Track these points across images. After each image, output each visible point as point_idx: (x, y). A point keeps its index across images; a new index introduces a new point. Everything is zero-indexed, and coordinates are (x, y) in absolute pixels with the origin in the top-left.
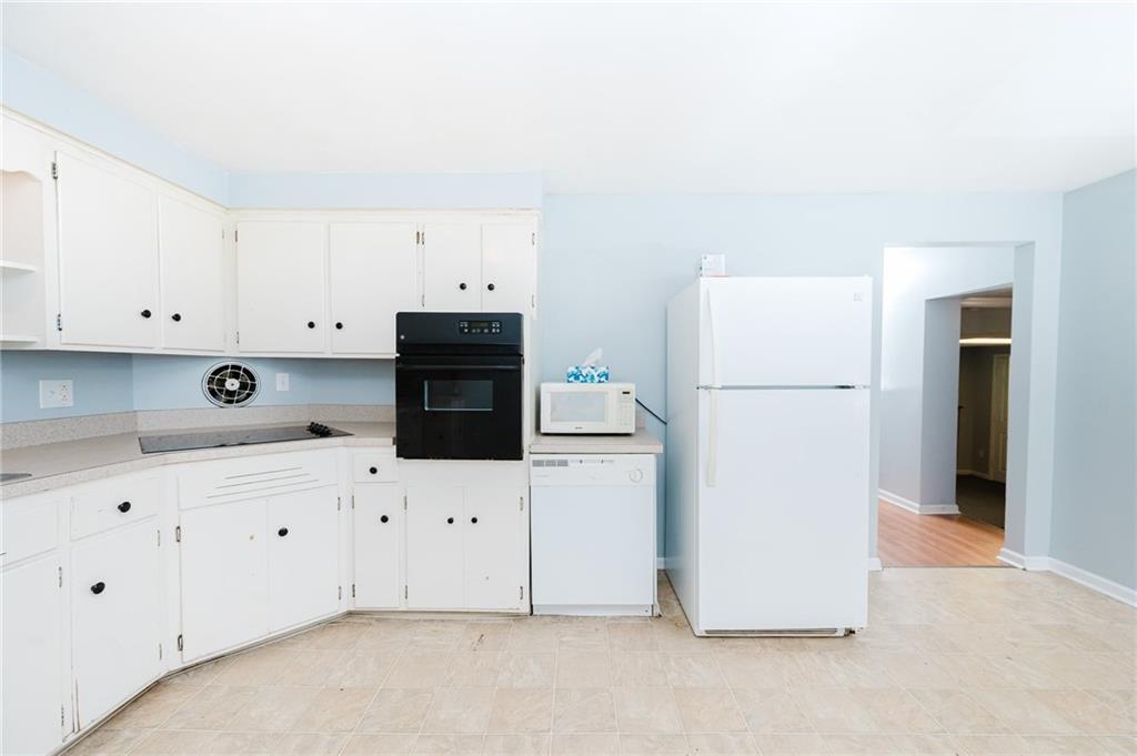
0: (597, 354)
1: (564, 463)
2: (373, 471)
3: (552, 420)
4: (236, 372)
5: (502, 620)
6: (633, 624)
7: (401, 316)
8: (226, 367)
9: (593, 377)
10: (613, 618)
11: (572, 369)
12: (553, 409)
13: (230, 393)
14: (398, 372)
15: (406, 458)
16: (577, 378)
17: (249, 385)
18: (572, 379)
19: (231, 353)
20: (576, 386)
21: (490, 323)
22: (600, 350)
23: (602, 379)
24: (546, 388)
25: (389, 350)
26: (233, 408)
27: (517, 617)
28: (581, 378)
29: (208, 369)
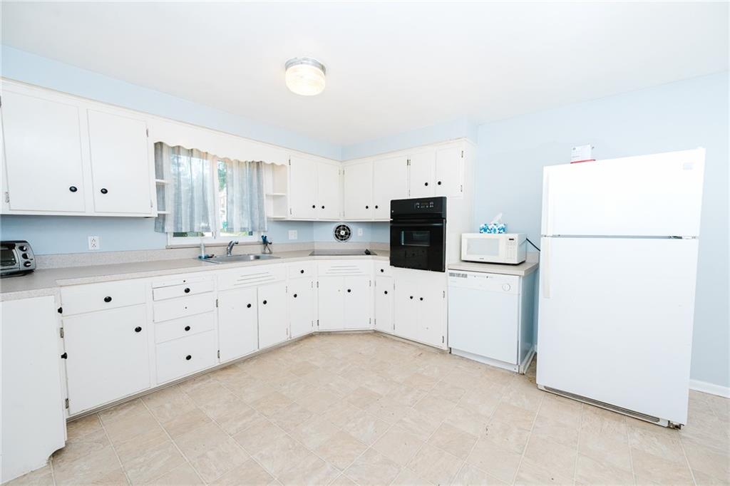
0: (500, 216)
1: (466, 276)
2: (382, 271)
3: (467, 254)
4: (345, 227)
5: (433, 350)
6: (503, 373)
7: (393, 202)
8: (340, 226)
9: (495, 230)
10: (493, 367)
11: (483, 225)
12: (469, 247)
13: (342, 236)
14: (391, 227)
15: (395, 266)
16: (485, 230)
17: (348, 234)
18: (482, 231)
19: (342, 220)
20: (485, 235)
21: (429, 202)
22: (501, 214)
23: (502, 231)
24: (466, 236)
25: (387, 218)
26: (343, 242)
27: (442, 352)
28: (488, 231)
29: (334, 226)
